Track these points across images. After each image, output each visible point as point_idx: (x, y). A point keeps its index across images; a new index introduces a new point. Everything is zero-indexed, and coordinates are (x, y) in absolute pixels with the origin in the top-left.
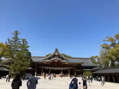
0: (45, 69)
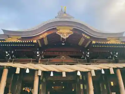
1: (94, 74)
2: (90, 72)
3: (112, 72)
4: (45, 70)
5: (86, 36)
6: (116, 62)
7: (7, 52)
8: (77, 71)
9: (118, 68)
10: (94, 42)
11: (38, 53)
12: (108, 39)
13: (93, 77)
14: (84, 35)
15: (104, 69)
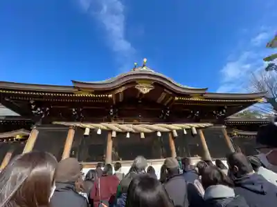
0: (87, 132)
1: (176, 134)
2: (172, 132)
3: (195, 132)
4: (120, 130)
5: (168, 92)
6: (197, 121)
7: (74, 110)
8: (156, 132)
9: (200, 128)
10: (177, 98)
11: (111, 111)
12: (191, 95)
13: (174, 138)
14: (165, 90)
15: (186, 129)
